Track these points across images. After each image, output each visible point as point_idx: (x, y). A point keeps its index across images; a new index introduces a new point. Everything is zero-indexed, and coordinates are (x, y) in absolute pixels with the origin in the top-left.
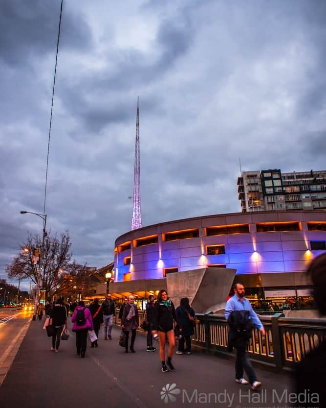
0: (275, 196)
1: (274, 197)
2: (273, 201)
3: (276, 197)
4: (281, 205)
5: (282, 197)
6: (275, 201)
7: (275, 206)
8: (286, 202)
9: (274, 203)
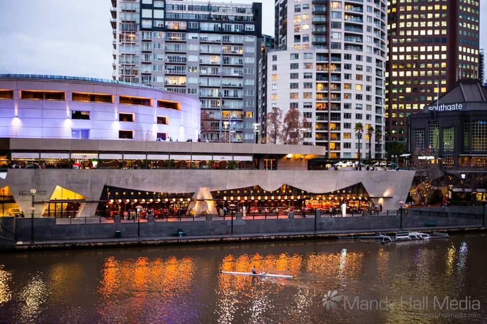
0: (153, 33)
1: (151, 33)
2: (149, 39)
3: (155, 33)
4: (159, 44)
5: (163, 34)
6: (152, 40)
7: (151, 46)
8: (166, 42)
9: (150, 41)
